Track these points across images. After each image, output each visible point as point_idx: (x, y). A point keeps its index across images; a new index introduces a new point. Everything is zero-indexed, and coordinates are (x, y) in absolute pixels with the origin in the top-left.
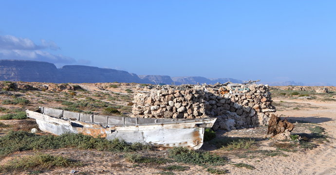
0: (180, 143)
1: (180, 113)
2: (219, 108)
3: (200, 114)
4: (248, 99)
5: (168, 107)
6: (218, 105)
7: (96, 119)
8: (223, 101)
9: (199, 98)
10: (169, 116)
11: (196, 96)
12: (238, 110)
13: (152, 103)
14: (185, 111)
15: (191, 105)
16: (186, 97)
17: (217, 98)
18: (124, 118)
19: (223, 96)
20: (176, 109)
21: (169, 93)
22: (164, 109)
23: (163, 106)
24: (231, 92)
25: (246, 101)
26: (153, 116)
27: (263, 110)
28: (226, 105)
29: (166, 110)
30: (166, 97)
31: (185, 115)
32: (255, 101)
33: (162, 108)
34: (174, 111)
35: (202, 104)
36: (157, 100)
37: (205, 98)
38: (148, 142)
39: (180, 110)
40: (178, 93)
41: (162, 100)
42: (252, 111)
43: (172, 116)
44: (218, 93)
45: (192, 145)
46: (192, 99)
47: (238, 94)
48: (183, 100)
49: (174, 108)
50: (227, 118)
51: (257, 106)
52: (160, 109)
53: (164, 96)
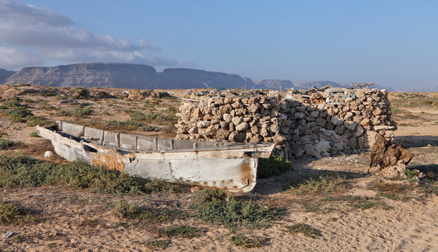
0: (223, 182)
1: (239, 132)
2: (308, 125)
3: (270, 134)
4: (353, 111)
5: (222, 124)
6: (308, 119)
7: (124, 140)
8: (315, 114)
9: (270, 109)
10: (223, 137)
11: (265, 106)
12: (338, 127)
13: (199, 116)
14: (249, 128)
15: (258, 121)
16: (249, 109)
17: (306, 109)
18: (157, 139)
19: (315, 106)
20: (234, 126)
21: (225, 102)
22: (217, 127)
23: (215, 121)
24: (327, 100)
25: (350, 114)
26: (201, 137)
27: (376, 128)
28: (320, 119)
29: (220, 127)
30: (220, 107)
31: (248, 135)
32: (364, 114)
33: (214, 124)
34: (231, 129)
35: (275, 118)
36: (207, 112)
37: (281, 109)
38: (178, 178)
39: (239, 128)
40: (237, 103)
41: (214, 112)
42: (359, 128)
43: (228, 137)
44: (309, 102)
45: (240, 185)
46: (259, 111)
47: (338, 104)
48: (244, 113)
49: (231, 125)
50: (319, 139)
51: (366, 121)
52: (211, 126)
53: (217, 106)
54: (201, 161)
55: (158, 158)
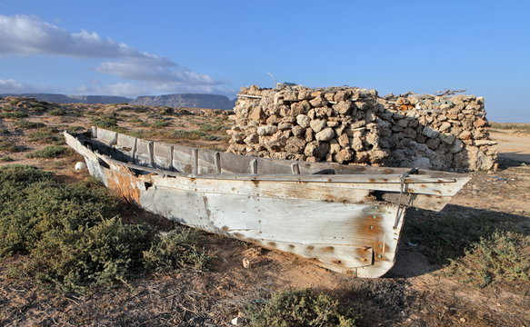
0: (311, 248)
1: (321, 142)
2: (396, 136)
3: (366, 146)
4: (450, 121)
5: (295, 130)
6: (395, 129)
8: (403, 123)
9: (365, 110)
10: (297, 149)
11: (360, 105)
12: (431, 140)
13: (261, 118)
14: (335, 137)
15: (348, 126)
16: (336, 108)
17: (392, 117)
18: (197, 151)
19: (403, 113)
20: (314, 133)
21: (300, 98)
22: (287, 134)
23: (285, 125)
24: (418, 107)
25: (446, 125)
26: (263, 148)
27: (477, 143)
28: (410, 130)
29: (291, 135)
30: (293, 106)
31: (334, 147)
32: (465, 124)
33: (283, 130)
34: (309, 138)
35: (373, 124)
36: (272, 112)
37: (379, 112)
38: (220, 227)
39: (321, 136)
40: (319, 99)
41: (282, 113)
42: (458, 142)
43: (303, 150)
44: (395, 109)
45: (352, 262)
46: (350, 112)
47: (432, 111)
48: (329, 114)
49: (309, 131)
50: (415, 156)
51: (466, 133)
52: (279, 133)
53: (288, 103)
54: (265, 200)
55: (186, 188)
